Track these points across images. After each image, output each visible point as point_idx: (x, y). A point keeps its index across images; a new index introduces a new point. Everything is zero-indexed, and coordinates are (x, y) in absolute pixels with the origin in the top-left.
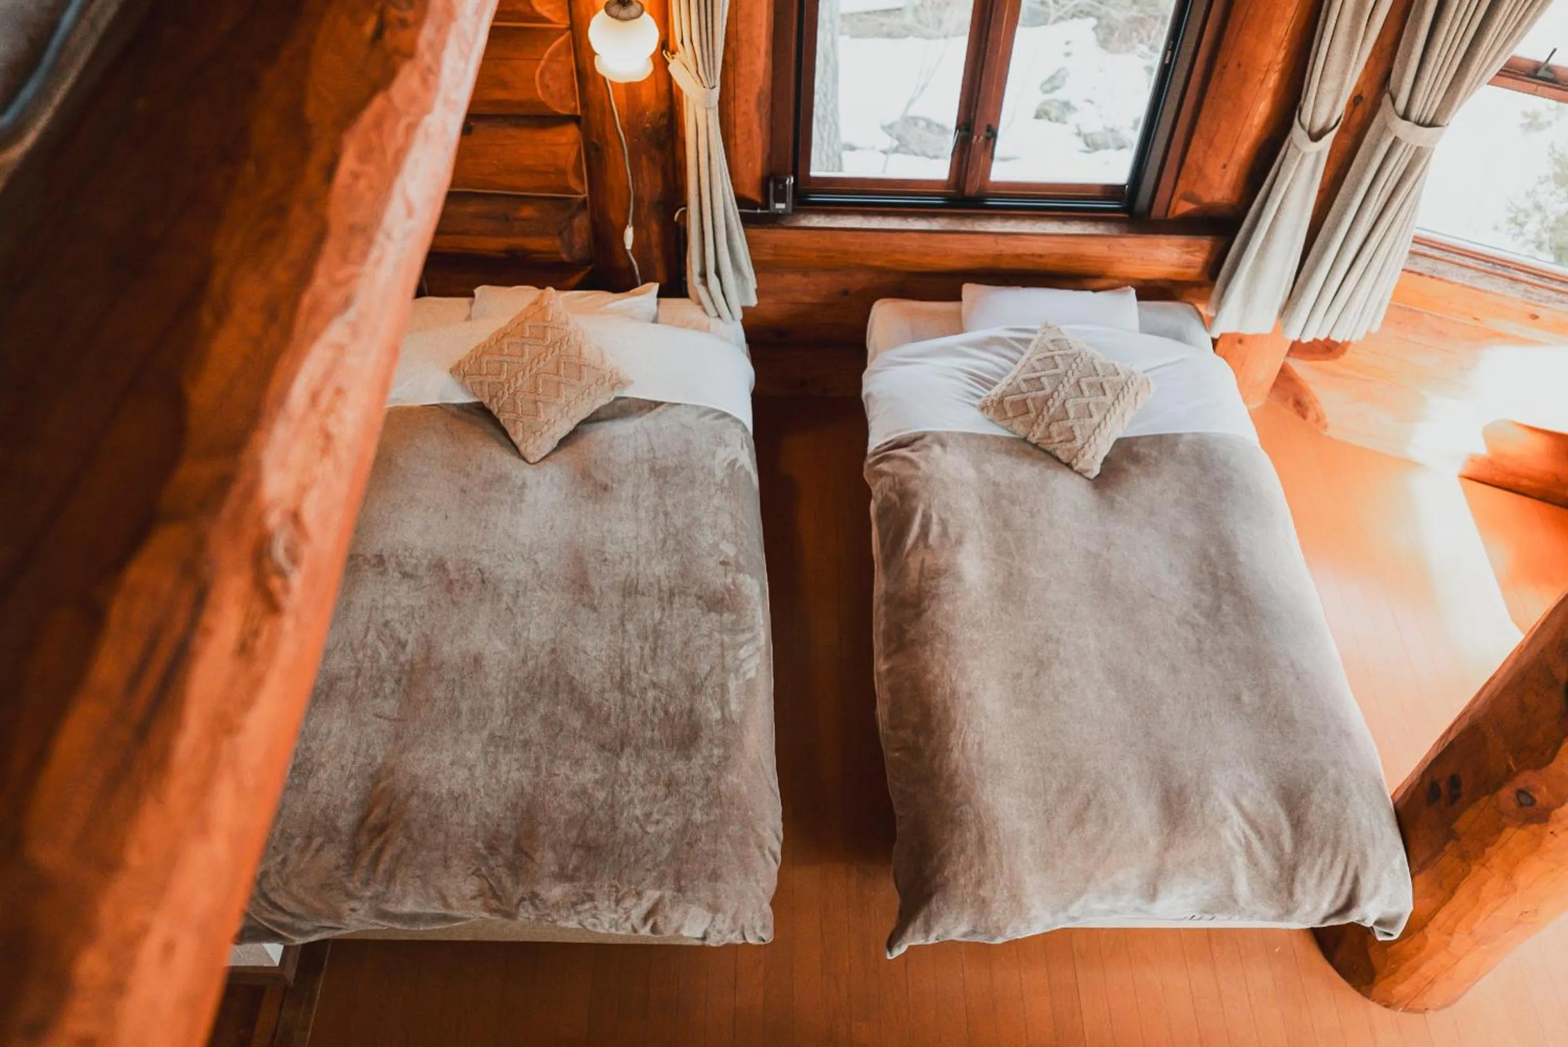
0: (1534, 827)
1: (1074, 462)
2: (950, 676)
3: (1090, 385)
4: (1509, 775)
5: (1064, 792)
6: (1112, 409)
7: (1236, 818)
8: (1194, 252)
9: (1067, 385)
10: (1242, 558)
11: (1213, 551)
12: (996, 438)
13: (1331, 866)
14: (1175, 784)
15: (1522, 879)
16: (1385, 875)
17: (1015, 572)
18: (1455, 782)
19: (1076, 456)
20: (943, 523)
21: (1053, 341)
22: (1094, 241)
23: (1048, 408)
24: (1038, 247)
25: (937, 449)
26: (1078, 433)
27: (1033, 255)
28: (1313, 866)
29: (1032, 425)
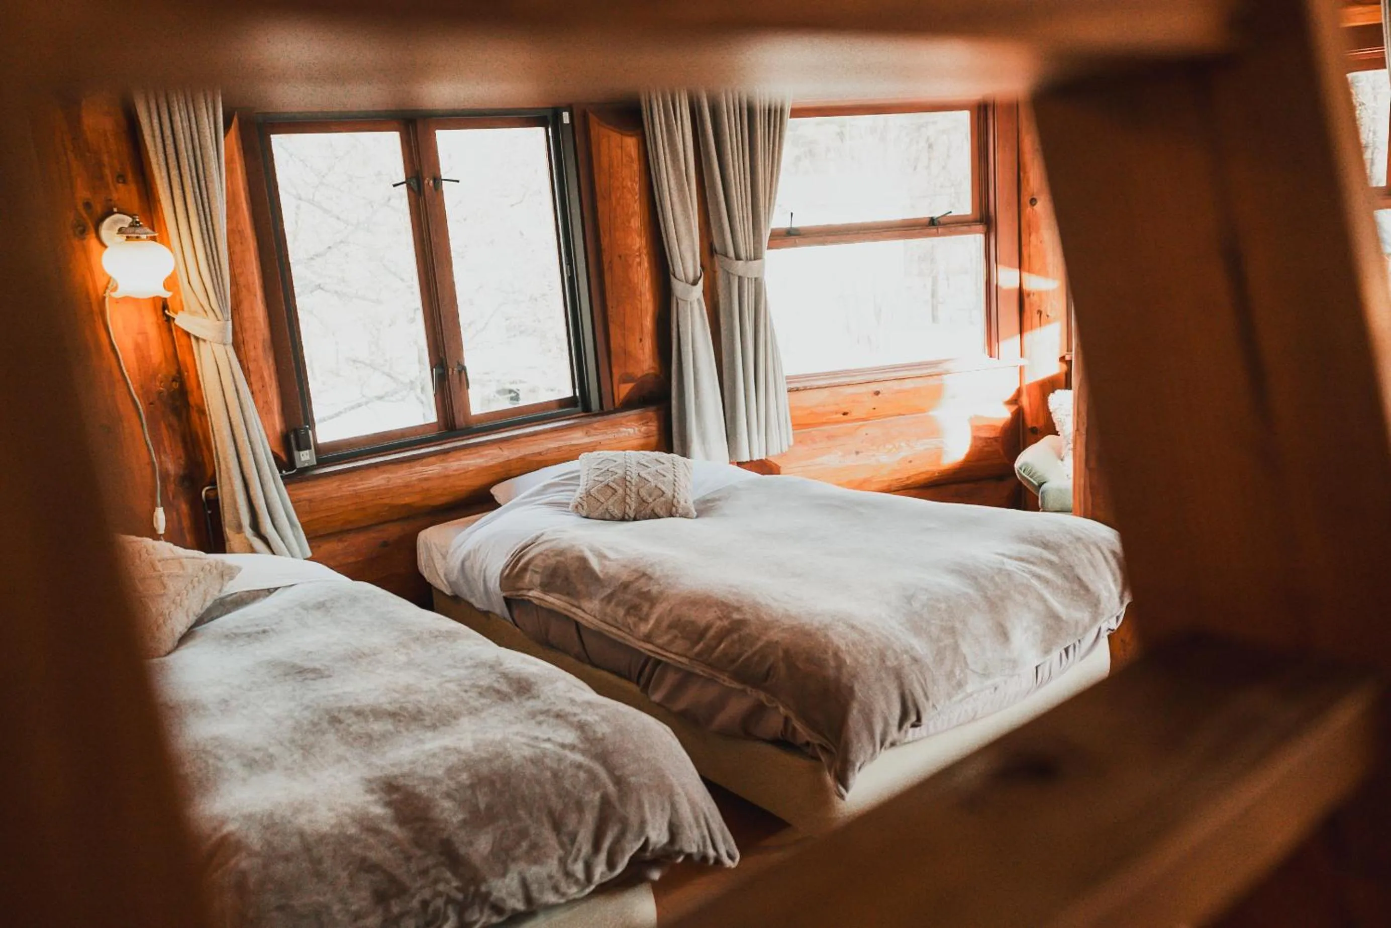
1: (674, 507)
3: (648, 462)
6: (676, 471)
7: (1007, 560)
23: (630, 482)
26: (664, 489)
29: (624, 499)
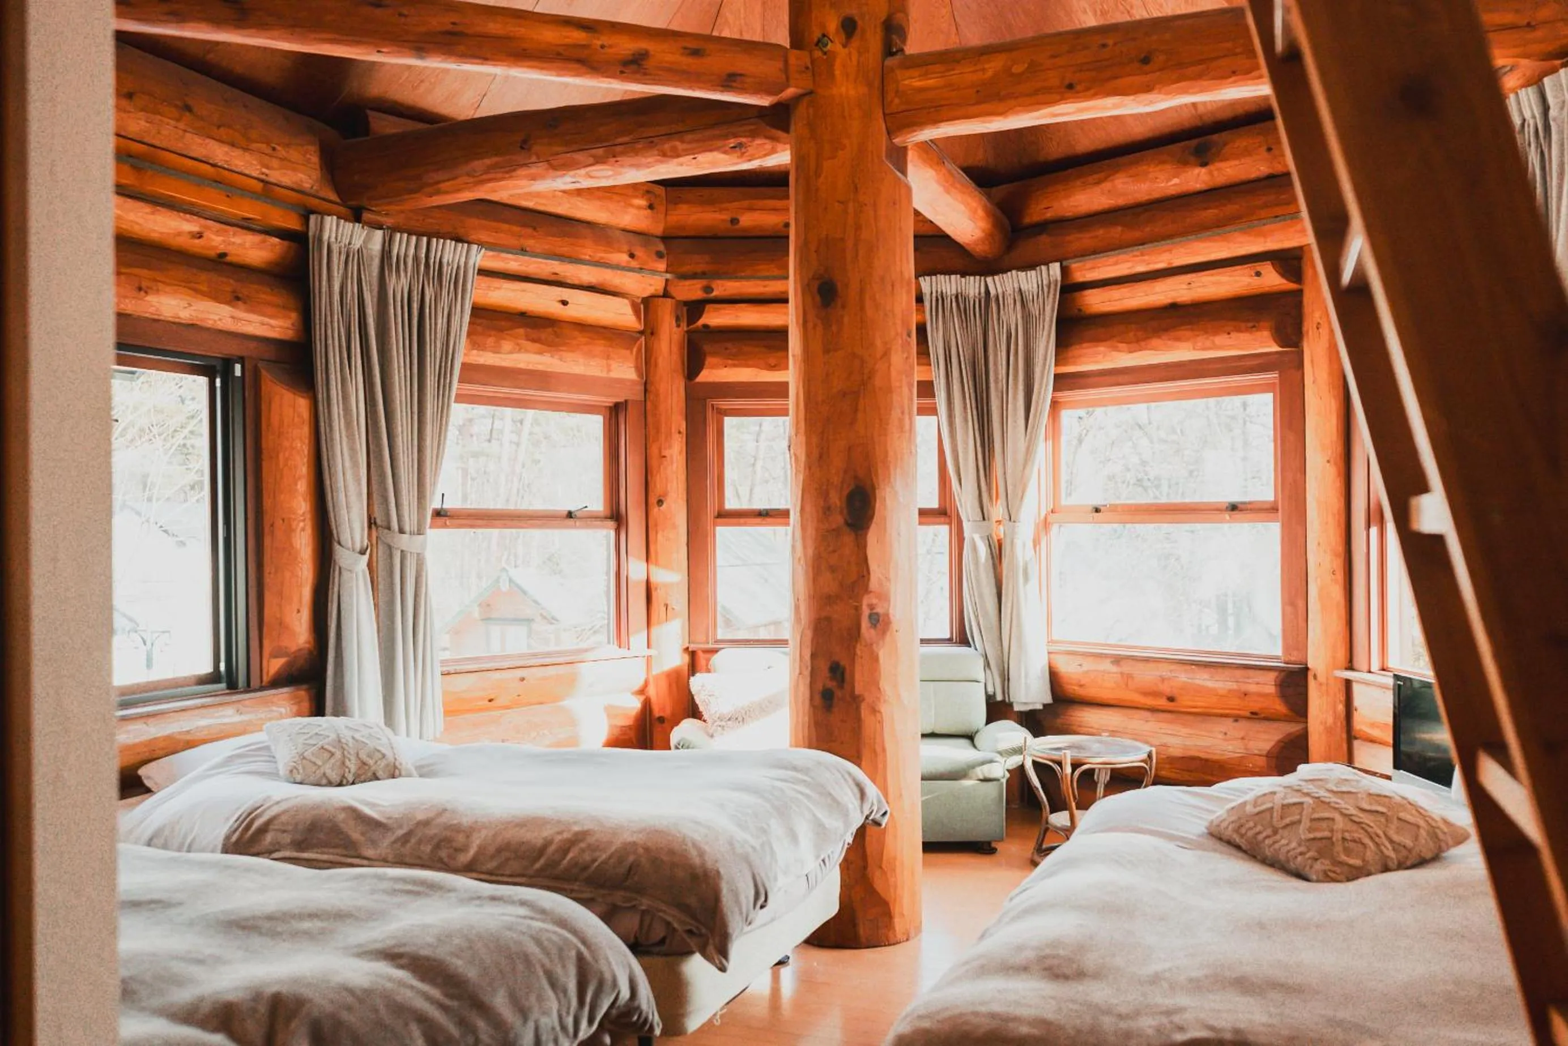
0: (888, 636)
1: (397, 772)
4: (858, 612)
18: (835, 668)
23: (345, 745)
26: (383, 750)
29: (343, 763)
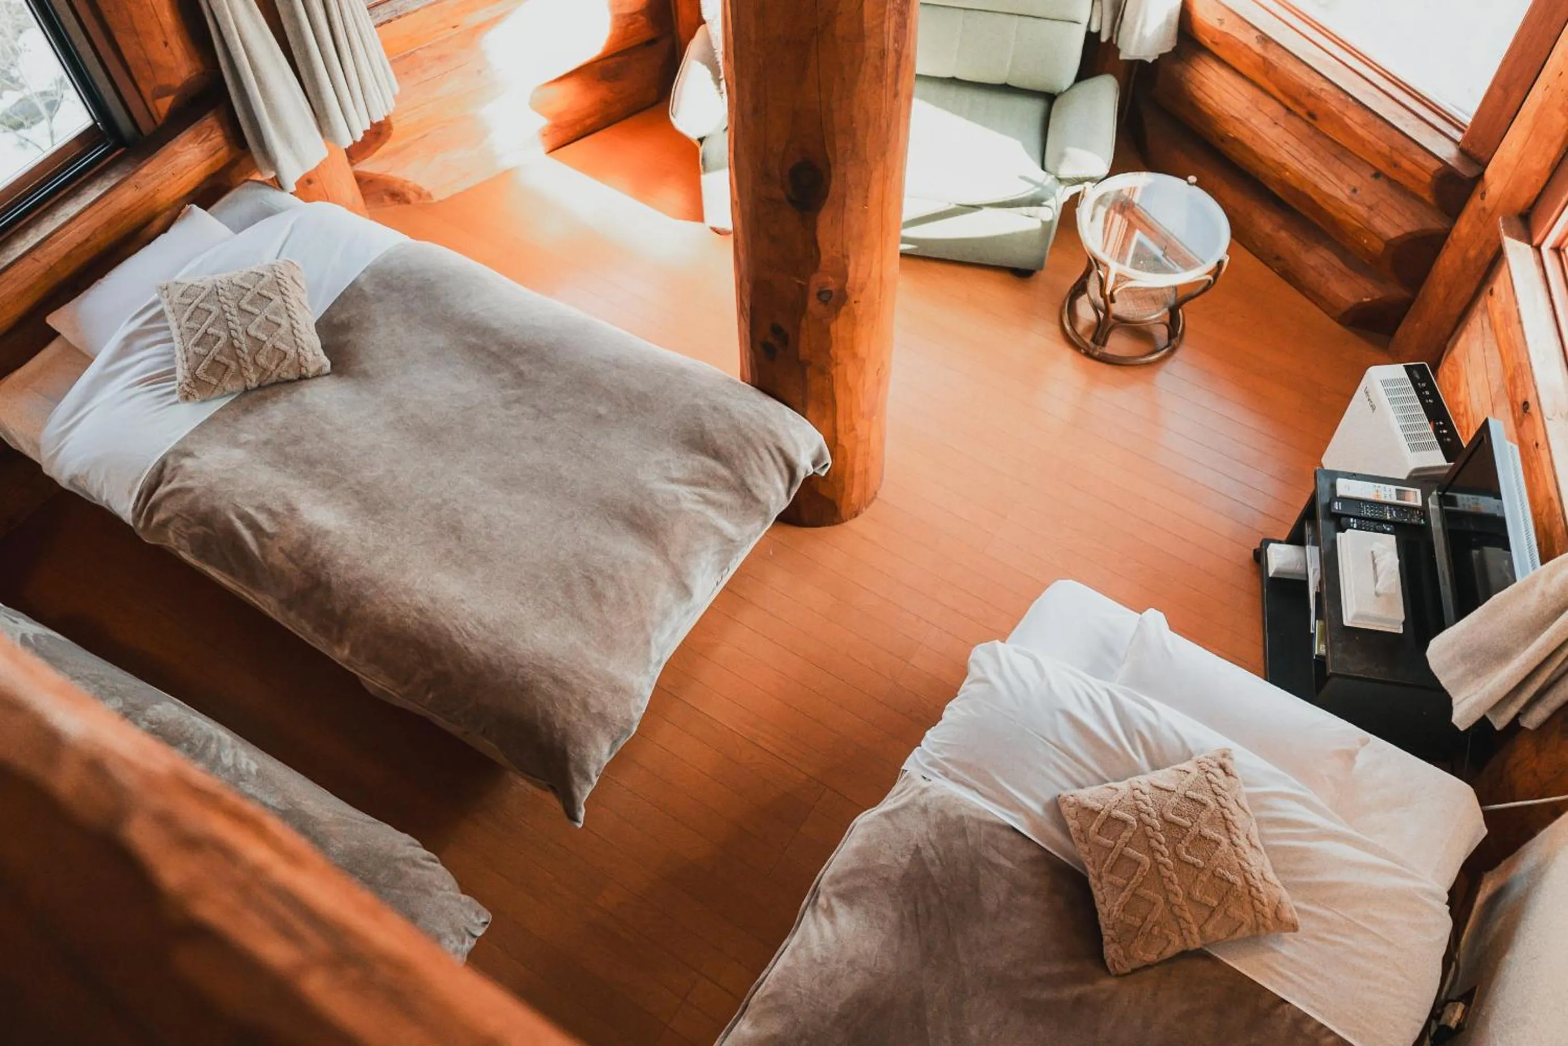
0: (844, 309)
1: (304, 371)
2: (404, 604)
3: (251, 302)
4: (804, 291)
5: (568, 590)
6: (288, 306)
7: (683, 490)
8: (208, 136)
9: (235, 319)
10: (496, 325)
11: (472, 339)
12: (221, 409)
13: (761, 458)
14: (626, 511)
15: (862, 350)
16: (792, 431)
17: (357, 488)
18: (776, 330)
19: (301, 366)
20: (262, 508)
21: (182, 295)
22: (120, 191)
23: (240, 349)
24: (75, 235)
25: (188, 463)
26: (283, 347)
27: (79, 245)
28: (751, 470)
